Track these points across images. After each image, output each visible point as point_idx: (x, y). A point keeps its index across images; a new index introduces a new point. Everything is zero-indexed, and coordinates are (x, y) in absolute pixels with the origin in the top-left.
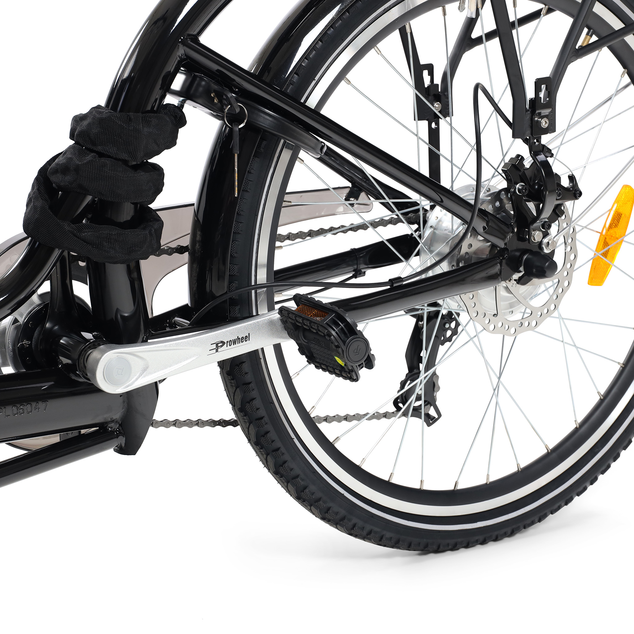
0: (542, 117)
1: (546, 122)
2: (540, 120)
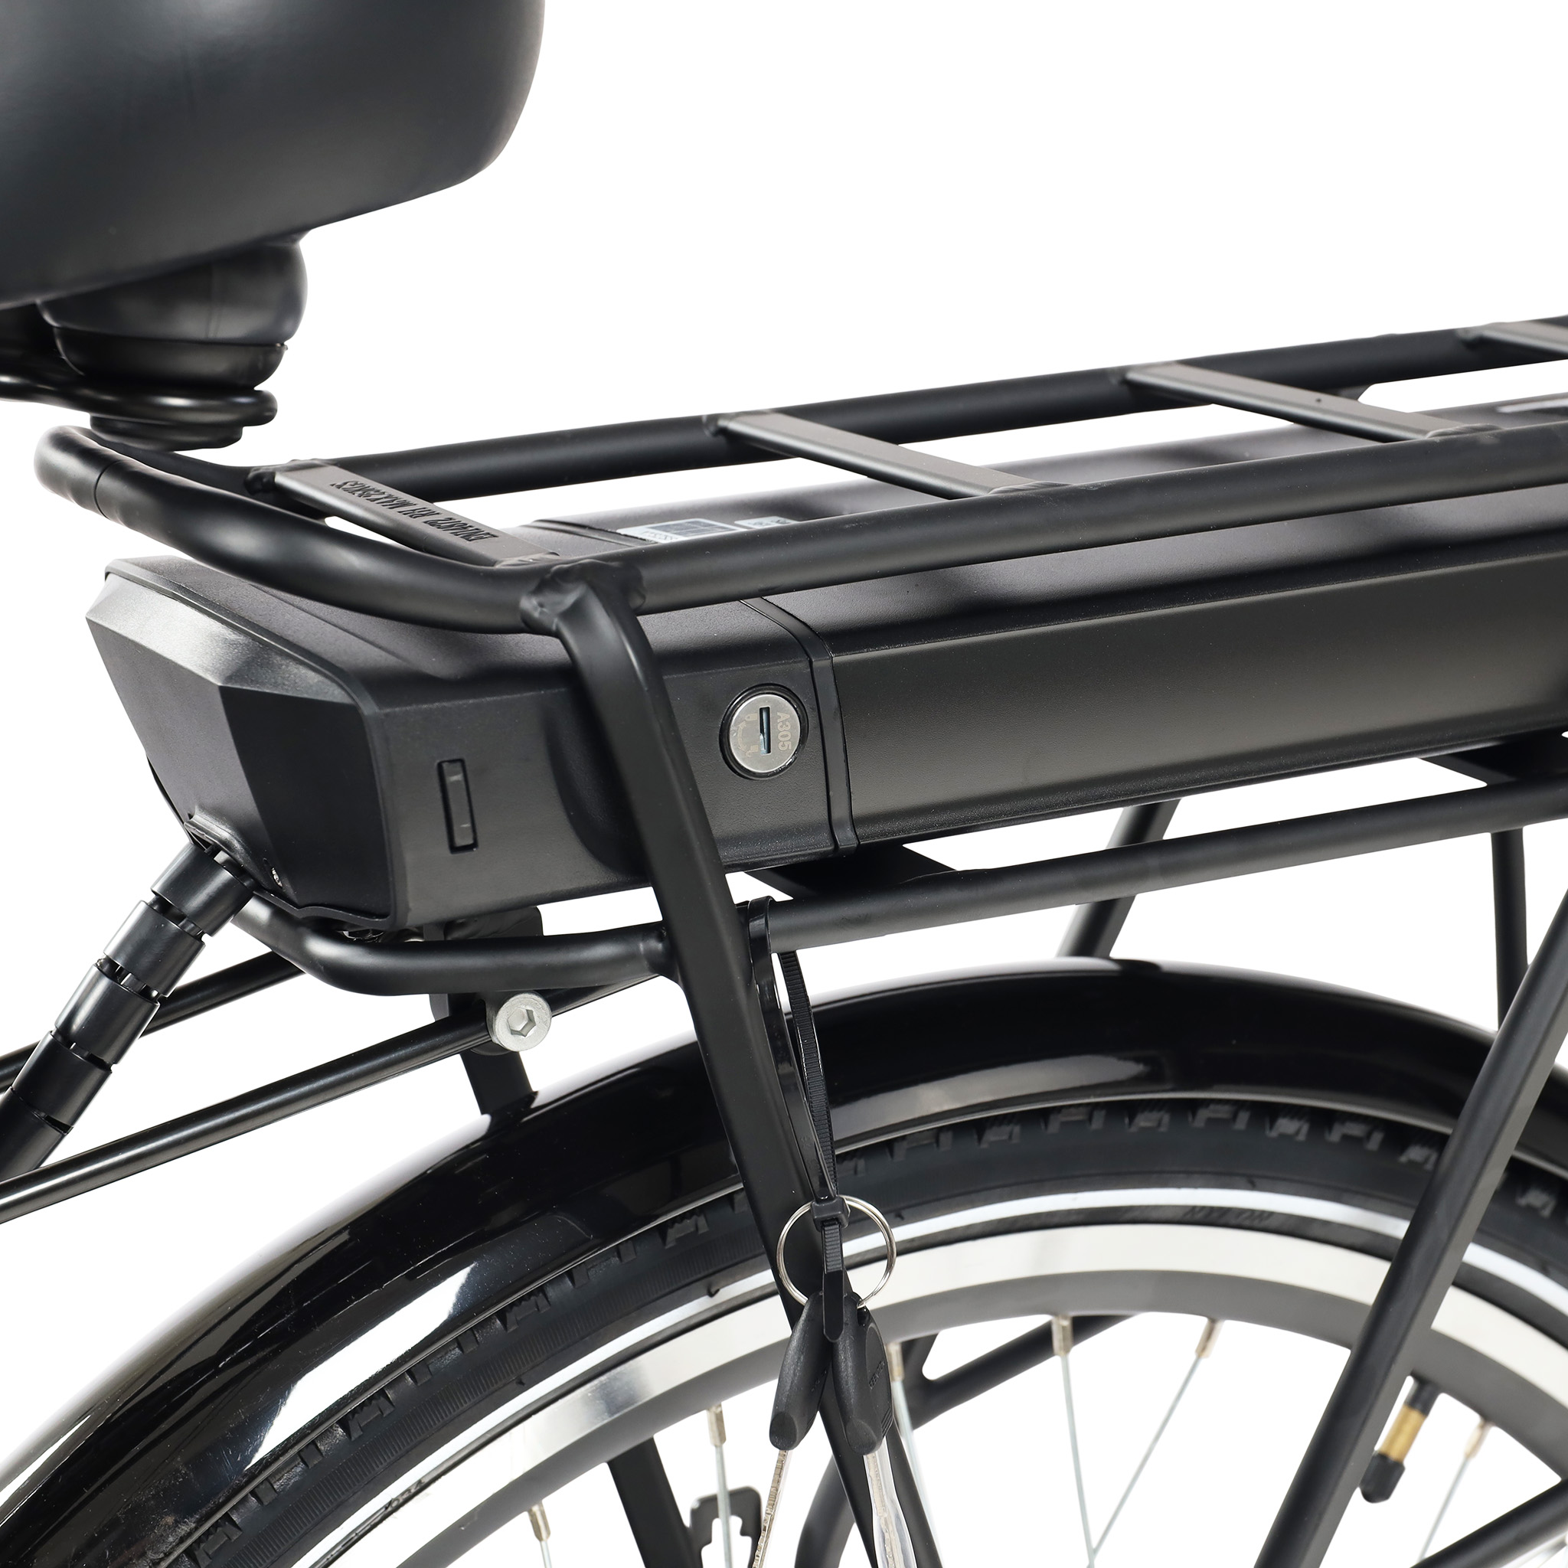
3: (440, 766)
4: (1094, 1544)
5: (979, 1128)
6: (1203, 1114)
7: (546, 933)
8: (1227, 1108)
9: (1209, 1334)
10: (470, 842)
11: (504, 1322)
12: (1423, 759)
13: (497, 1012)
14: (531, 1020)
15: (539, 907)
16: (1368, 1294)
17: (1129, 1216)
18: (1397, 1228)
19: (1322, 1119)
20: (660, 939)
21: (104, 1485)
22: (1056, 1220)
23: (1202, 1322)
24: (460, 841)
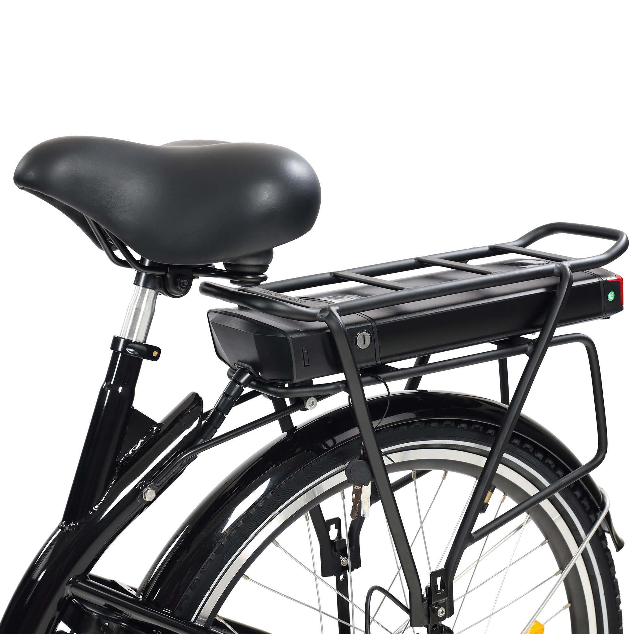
0: (439, 606)
1: (443, 611)
2: (437, 608)
3: (303, 349)
4: (422, 521)
5: (399, 426)
6: (445, 423)
7: (314, 384)
8: (450, 422)
9: (445, 474)
10: (308, 364)
11: (303, 470)
12: (490, 343)
13: (306, 402)
14: (313, 403)
15: (312, 379)
16: (482, 465)
17: (429, 447)
18: (489, 449)
19: (470, 424)
20: (344, 384)
21: (226, 504)
22: (414, 448)
23: (443, 472)
24: (306, 365)
